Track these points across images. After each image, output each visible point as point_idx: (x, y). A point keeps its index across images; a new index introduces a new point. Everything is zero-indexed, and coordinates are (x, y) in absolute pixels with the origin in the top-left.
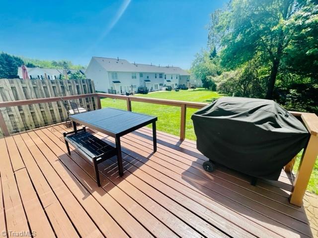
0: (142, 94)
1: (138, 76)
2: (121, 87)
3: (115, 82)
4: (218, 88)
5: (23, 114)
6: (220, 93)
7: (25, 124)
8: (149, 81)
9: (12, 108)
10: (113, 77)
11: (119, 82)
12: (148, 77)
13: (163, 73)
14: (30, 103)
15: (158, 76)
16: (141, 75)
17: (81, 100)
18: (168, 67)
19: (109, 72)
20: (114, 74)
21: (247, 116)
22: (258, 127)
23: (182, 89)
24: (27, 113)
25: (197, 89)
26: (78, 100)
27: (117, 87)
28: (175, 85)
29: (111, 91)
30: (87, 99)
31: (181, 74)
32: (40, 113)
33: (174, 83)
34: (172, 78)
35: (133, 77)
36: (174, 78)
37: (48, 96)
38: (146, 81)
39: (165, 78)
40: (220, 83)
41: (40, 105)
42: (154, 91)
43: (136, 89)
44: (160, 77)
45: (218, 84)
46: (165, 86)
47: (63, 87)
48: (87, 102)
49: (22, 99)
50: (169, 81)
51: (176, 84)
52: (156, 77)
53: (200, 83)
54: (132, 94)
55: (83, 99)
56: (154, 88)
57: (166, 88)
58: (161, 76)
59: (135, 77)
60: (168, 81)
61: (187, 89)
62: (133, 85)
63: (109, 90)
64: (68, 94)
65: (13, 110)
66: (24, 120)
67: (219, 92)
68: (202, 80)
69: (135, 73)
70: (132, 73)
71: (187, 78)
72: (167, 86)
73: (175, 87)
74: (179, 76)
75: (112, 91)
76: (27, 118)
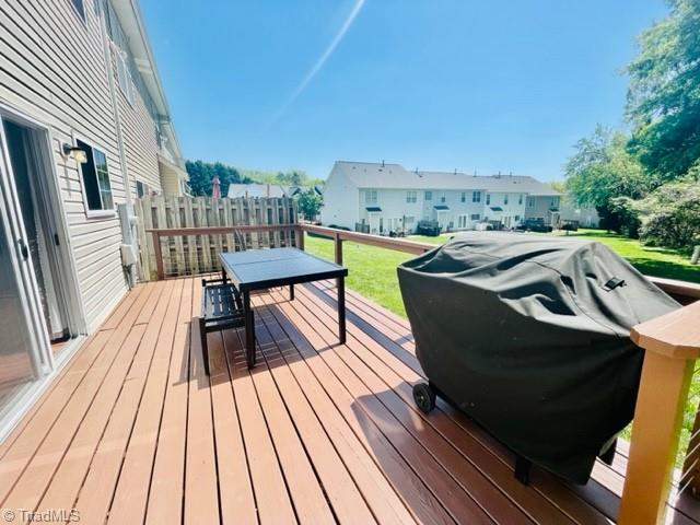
0: (425, 237)
1: (421, 197)
2: (381, 220)
3: (369, 209)
4: (644, 230)
5: (186, 250)
6: (651, 244)
7: (187, 265)
8: (445, 208)
9: (176, 238)
10: (367, 199)
11: (378, 209)
12: (443, 200)
13: (484, 190)
14: (198, 233)
15: (469, 197)
16: (428, 195)
17: (271, 234)
18: (499, 177)
19: (361, 190)
20: (372, 193)
21: (493, 275)
22: (506, 305)
23: (535, 229)
24: (193, 249)
25: (580, 231)
26: (267, 233)
27: (373, 221)
28: (513, 220)
29: (360, 228)
30: (282, 233)
31: (533, 193)
32: (209, 250)
33: (513, 215)
34: (506, 203)
35: (408, 200)
36: (513, 201)
37: (223, 223)
38: (438, 208)
39: (488, 203)
40: (652, 216)
41: (210, 237)
42: (457, 231)
43: (413, 226)
44: (474, 200)
45: (645, 220)
46: (486, 220)
47: (246, 211)
48: (283, 238)
49: (190, 226)
50: (498, 209)
51: (517, 218)
52: (463, 200)
53: (592, 216)
54: (402, 235)
55: (275, 233)
56: (456, 225)
57: (487, 224)
58: (477, 197)
59: (414, 200)
60: (494, 209)
61: (550, 229)
62: (407, 216)
63: (357, 225)
64: (253, 223)
65: (176, 241)
66: (187, 259)
67: (648, 240)
68: (597, 208)
69: (415, 191)
70: (409, 191)
71: (552, 203)
72: (491, 222)
73: (514, 224)
74: (528, 197)
75: (364, 228)
76: (191, 256)
